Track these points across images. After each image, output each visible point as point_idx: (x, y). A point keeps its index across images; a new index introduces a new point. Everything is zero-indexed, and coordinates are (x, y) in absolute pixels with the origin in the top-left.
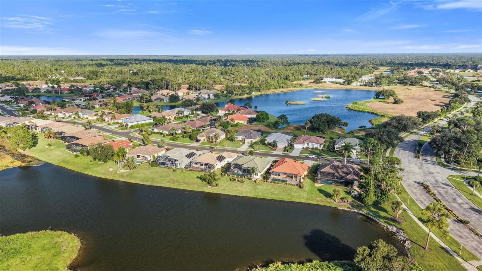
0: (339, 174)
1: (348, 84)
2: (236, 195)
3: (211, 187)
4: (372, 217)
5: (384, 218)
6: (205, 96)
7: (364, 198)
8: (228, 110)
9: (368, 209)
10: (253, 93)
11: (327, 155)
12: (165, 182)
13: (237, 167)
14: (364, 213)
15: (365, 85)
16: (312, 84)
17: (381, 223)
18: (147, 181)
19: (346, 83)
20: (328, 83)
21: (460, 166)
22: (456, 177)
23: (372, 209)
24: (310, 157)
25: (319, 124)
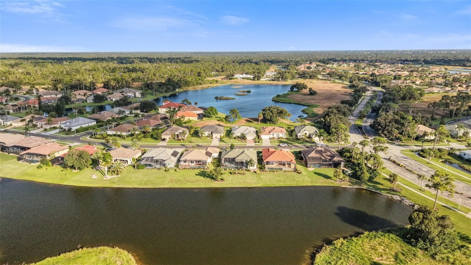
0: (325, 158)
1: (257, 80)
2: (247, 186)
3: (217, 182)
4: (374, 191)
5: (384, 189)
6: (131, 95)
7: (360, 175)
8: (168, 108)
9: (366, 184)
10: (177, 90)
11: (295, 143)
12: (166, 183)
13: (227, 161)
14: (365, 188)
15: (273, 80)
16: (224, 80)
17: (384, 194)
18: (146, 184)
19: (256, 78)
20: (239, 78)
21: (402, 142)
22: (407, 151)
23: (369, 184)
24: (282, 145)
25: (271, 116)
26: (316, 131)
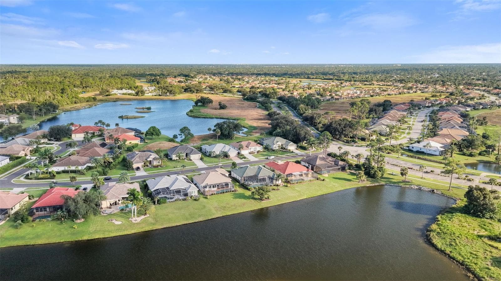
3: (264, 201)
4: (392, 185)
5: (399, 182)
8: (85, 132)
10: (57, 111)
14: (384, 184)
17: (402, 186)
19: (140, 94)
20: (119, 95)
21: (358, 144)
25: (229, 131)
26: (286, 141)
